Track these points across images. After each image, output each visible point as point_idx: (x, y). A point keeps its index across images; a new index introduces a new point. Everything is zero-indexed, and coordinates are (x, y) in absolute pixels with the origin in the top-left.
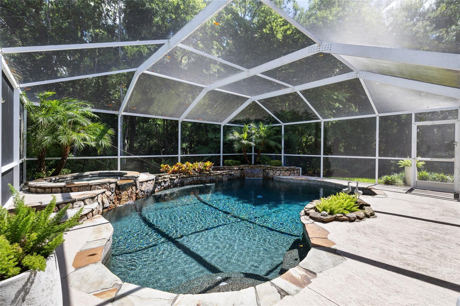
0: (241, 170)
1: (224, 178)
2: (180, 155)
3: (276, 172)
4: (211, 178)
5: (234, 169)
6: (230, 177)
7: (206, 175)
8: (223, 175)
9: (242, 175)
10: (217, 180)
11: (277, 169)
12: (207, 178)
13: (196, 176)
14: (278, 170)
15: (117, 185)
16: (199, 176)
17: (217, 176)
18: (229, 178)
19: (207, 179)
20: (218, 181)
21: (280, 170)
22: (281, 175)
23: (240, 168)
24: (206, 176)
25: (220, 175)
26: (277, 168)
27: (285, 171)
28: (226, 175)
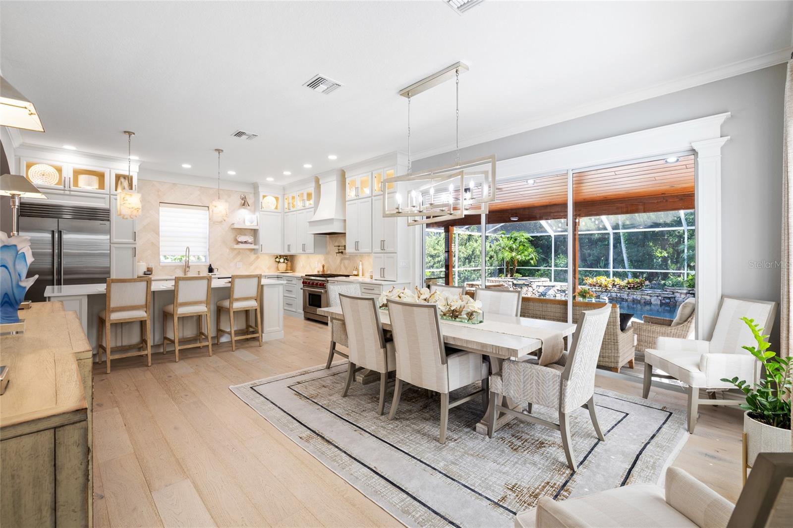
1: (653, 300)
2: (611, 270)
4: (635, 297)
5: (677, 292)
6: (667, 301)
8: (651, 296)
10: (643, 301)
13: (616, 292)
15: (513, 283)
16: (618, 293)
17: (643, 296)
18: (664, 302)
20: (645, 302)
23: (691, 292)
25: (647, 295)
28: (656, 297)
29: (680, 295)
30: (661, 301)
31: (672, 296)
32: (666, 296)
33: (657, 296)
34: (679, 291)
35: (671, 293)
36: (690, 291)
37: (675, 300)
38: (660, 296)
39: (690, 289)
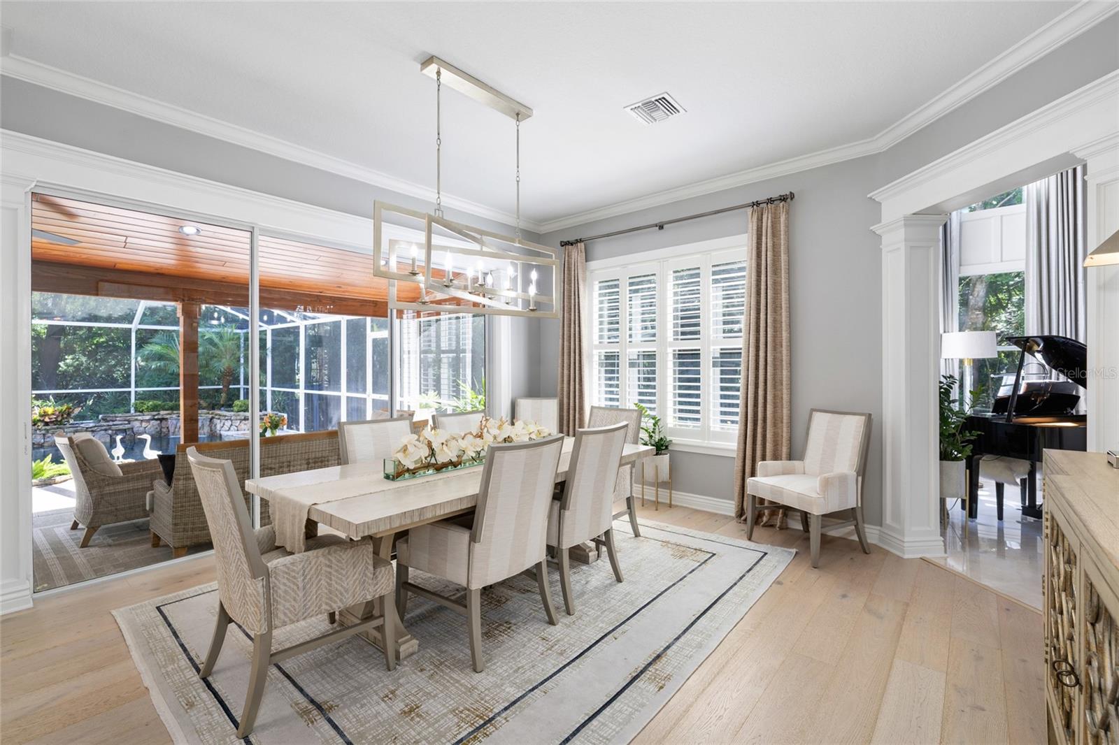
0: (161, 420)
3: (224, 424)
5: (137, 420)
7: (43, 432)
9: (164, 430)
11: (227, 418)
12: (48, 437)
14: (227, 420)
19: (48, 439)
21: (232, 421)
22: (232, 429)
23: (156, 417)
24: (44, 435)
25: (86, 431)
26: (226, 416)
27: (241, 420)
28: (103, 432)
29: (141, 424)
30: (111, 436)
31: (127, 426)
32: (121, 427)
33: (106, 430)
34: (140, 418)
35: (127, 422)
36: (154, 416)
37: (133, 432)
38: (110, 429)
39: (156, 413)
